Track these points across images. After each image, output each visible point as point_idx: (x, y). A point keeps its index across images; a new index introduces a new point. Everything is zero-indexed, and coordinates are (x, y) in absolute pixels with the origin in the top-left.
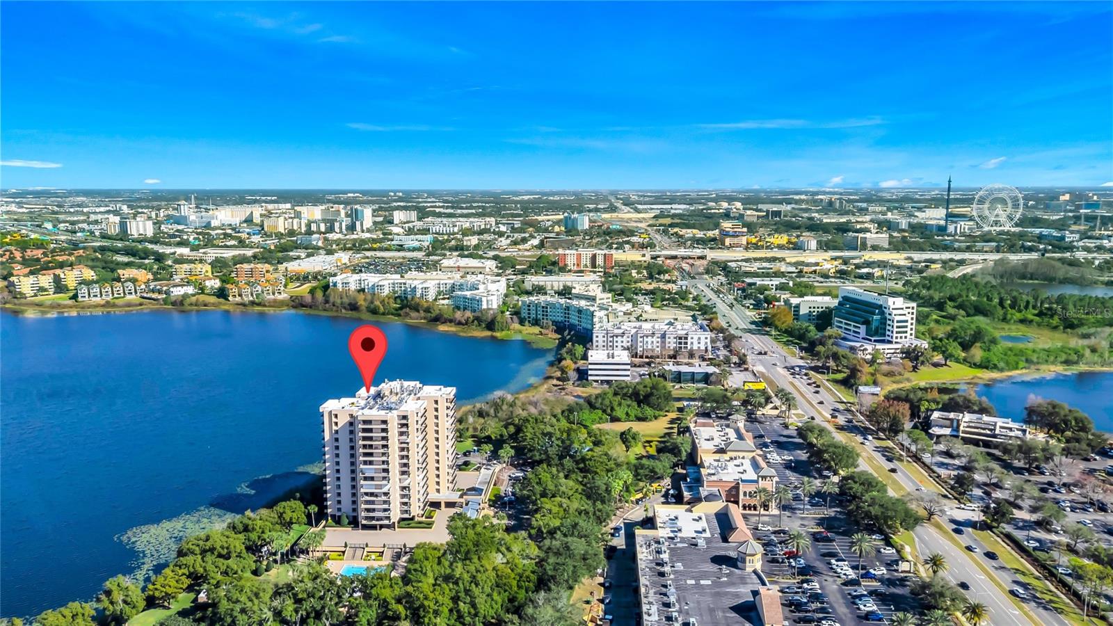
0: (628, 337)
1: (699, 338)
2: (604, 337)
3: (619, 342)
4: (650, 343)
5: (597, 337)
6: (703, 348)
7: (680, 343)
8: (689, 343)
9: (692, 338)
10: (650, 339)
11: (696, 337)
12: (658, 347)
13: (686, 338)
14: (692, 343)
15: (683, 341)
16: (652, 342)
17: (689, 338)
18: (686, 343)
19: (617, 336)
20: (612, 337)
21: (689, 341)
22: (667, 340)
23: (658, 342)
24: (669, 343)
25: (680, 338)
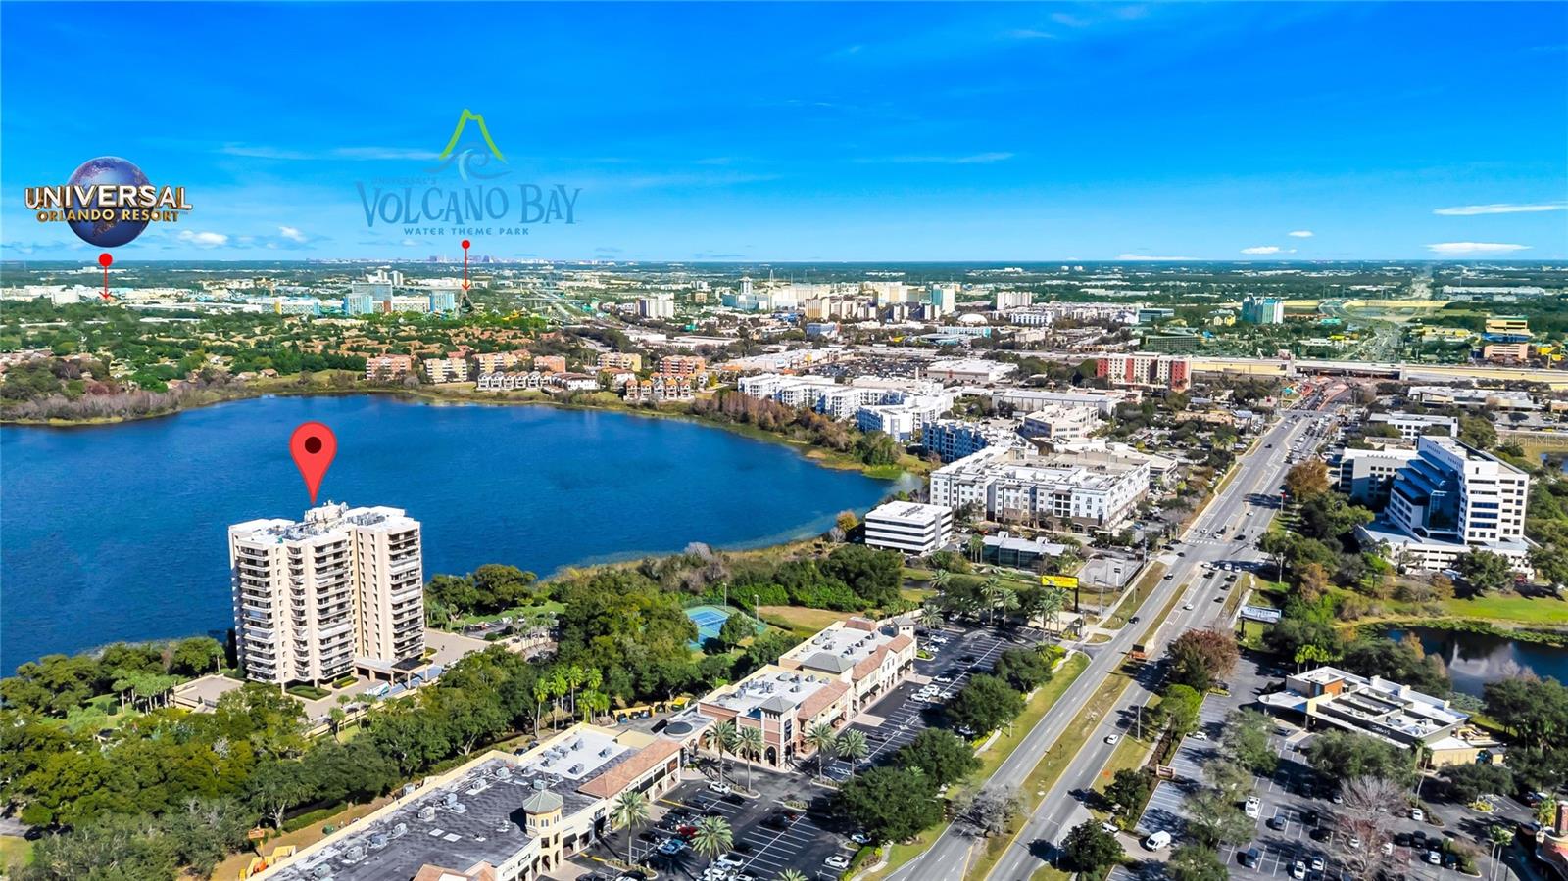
0: (981, 488)
1: (1090, 500)
2: (946, 484)
3: (967, 494)
4: (1012, 499)
5: (936, 483)
6: (1095, 516)
7: (1059, 505)
8: (1073, 506)
9: (1078, 499)
10: (1013, 494)
11: (1084, 498)
12: (1026, 507)
13: (1068, 498)
14: (1077, 507)
15: (1063, 501)
16: (1017, 499)
17: (1073, 498)
18: (1067, 506)
19: (964, 485)
20: (957, 485)
21: (1073, 502)
22: (1039, 498)
23: (1026, 500)
24: (1042, 502)
25: (1059, 497)
